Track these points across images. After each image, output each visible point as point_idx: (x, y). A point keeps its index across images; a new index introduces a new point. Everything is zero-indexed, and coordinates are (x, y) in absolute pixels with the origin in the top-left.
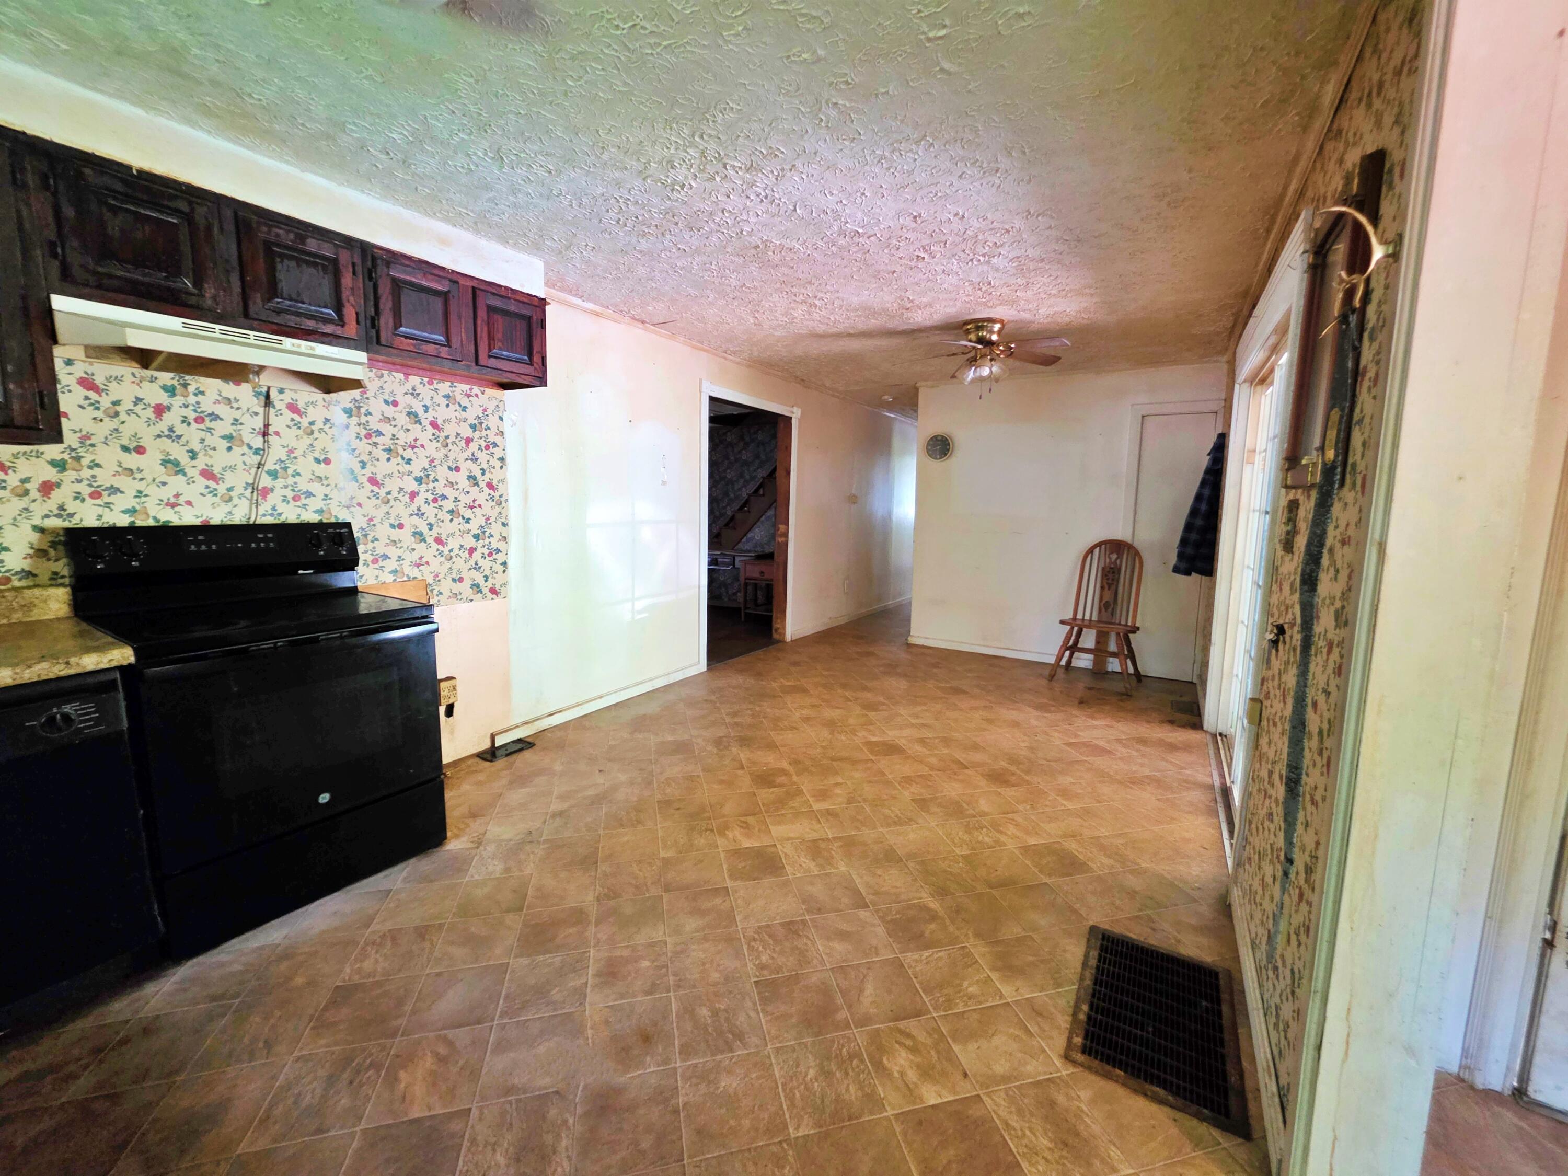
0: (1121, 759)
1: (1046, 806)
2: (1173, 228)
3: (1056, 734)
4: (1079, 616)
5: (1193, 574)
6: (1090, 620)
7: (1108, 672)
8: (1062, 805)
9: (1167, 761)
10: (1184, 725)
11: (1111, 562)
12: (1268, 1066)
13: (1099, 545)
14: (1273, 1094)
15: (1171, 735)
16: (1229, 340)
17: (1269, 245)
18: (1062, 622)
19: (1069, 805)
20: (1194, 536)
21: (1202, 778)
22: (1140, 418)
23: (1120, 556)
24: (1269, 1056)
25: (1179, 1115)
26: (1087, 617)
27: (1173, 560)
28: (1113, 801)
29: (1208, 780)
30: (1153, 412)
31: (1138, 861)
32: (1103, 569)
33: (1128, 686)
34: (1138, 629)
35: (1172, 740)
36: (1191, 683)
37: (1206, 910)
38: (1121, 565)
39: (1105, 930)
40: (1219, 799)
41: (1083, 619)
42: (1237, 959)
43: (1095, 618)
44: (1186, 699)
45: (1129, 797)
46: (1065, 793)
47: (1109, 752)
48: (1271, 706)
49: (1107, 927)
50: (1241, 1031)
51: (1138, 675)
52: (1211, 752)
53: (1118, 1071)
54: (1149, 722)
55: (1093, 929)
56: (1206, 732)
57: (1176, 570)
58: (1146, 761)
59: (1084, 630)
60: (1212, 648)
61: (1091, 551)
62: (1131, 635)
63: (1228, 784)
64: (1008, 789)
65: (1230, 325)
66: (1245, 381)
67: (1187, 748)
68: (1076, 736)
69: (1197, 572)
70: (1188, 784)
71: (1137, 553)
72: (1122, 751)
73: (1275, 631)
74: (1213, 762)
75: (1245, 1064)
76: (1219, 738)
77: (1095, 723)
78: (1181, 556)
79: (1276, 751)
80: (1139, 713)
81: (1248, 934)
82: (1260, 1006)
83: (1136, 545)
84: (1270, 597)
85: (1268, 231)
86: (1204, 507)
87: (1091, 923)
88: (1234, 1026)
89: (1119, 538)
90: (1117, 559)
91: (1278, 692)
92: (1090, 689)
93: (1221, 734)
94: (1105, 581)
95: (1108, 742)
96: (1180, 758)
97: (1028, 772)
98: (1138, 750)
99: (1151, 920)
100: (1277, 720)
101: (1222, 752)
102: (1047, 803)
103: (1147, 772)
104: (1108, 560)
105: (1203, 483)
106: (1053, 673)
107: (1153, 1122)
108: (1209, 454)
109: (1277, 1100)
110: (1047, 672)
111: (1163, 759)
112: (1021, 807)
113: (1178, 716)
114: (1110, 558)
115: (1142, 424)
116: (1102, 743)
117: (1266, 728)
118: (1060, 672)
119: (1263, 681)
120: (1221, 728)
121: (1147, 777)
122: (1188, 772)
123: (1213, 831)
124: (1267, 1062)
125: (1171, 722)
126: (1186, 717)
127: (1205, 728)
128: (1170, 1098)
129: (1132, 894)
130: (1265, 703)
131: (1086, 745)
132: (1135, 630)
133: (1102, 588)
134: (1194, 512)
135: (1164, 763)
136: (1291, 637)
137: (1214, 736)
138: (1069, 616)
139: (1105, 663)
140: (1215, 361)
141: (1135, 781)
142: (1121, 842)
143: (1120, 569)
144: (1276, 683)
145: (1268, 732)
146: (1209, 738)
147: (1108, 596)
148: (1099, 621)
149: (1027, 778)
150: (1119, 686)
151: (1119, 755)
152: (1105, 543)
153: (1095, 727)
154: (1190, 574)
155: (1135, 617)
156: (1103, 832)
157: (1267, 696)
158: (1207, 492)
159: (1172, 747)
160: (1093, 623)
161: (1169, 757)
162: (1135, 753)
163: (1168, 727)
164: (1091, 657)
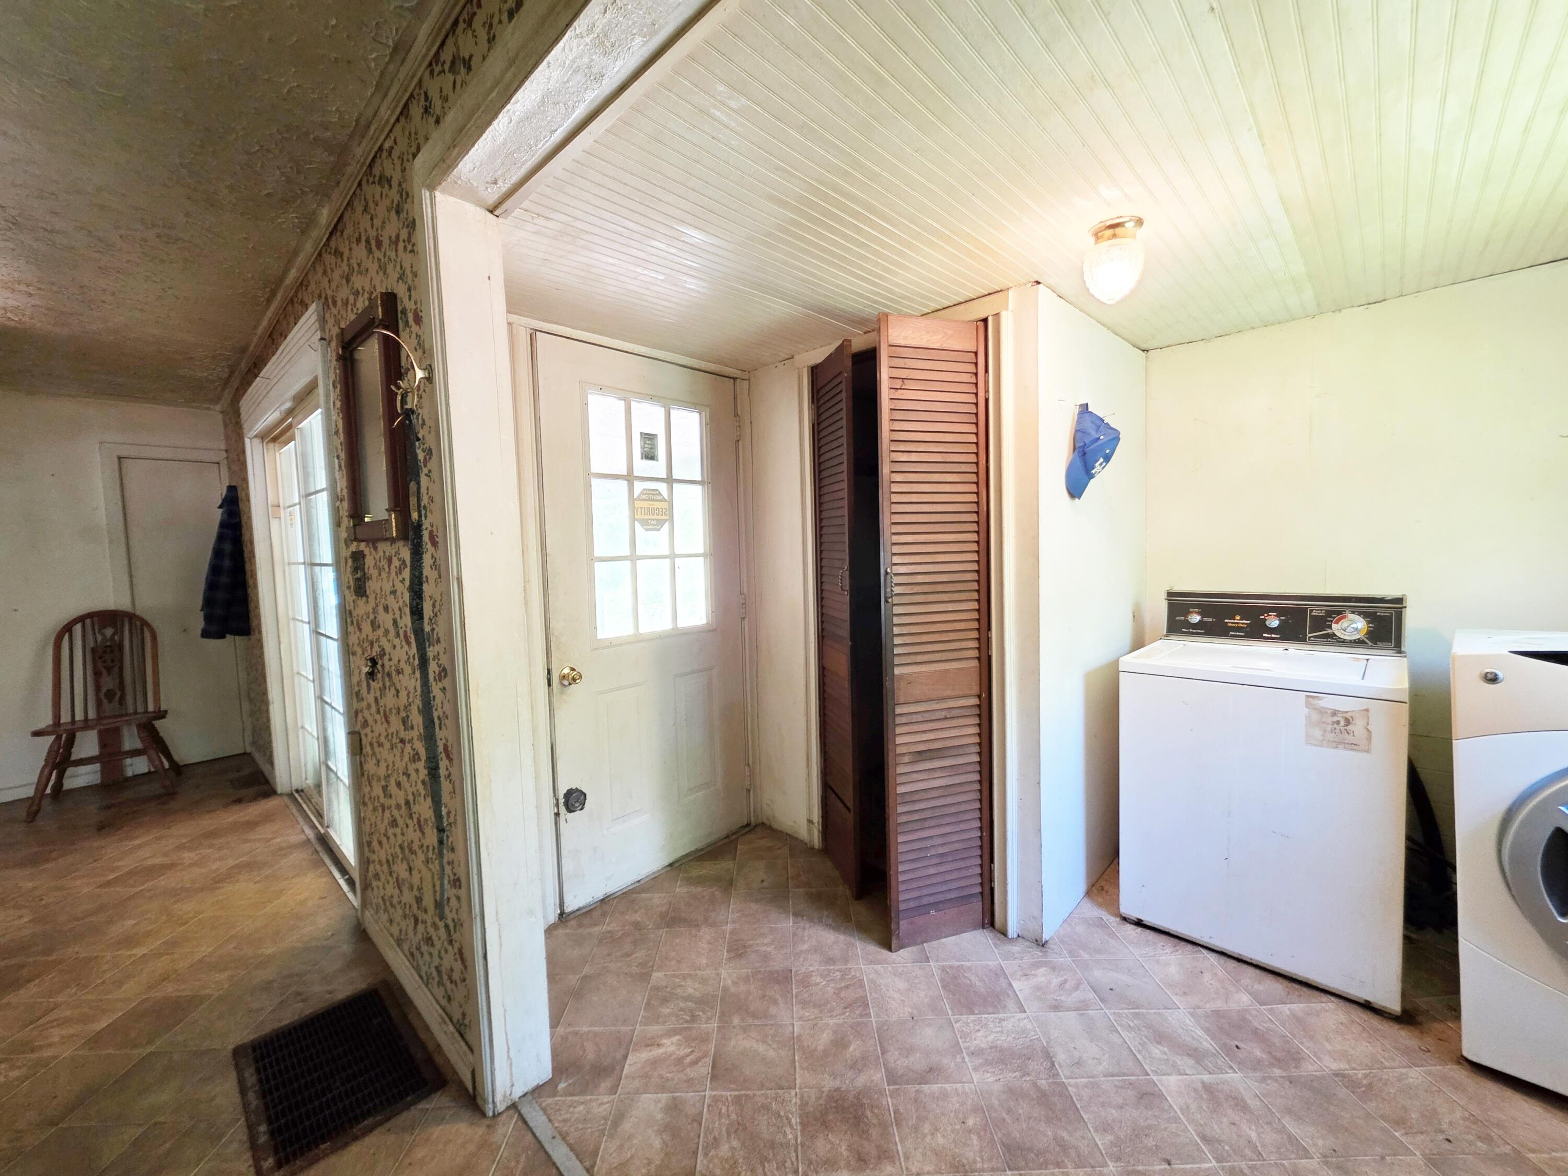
0: (191, 865)
1: (105, 971)
2: (163, 261)
3: (78, 883)
4: (65, 718)
5: (227, 635)
6: (86, 719)
7: (127, 779)
8: (130, 956)
9: (250, 841)
10: (256, 798)
11: (104, 638)
12: (442, 1018)
13: (81, 619)
14: (453, 1034)
15: (242, 814)
16: (223, 390)
17: (269, 314)
18: (37, 734)
19: (140, 951)
20: (221, 595)
21: (295, 838)
22: (116, 460)
23: (119, 631)
24: (440, 1011)
25: (388, 1125)
26: (79, 716)
27: (198, 622)
28: (202, 913)
29: (303, 837)
30: (133, 454)
31: (260, 952)
32: (93, 650)
33: (168, 783)
34: (166, 712)
35: (247, 818)
36: (245, 753)
37: (346, 947)
38: (121, 641)
39: (252, 1041)
40: (319, 848)
41: (73, 721)
42: (387, 967)
43: (92, 714)
44: (246, 771)
45: (221, 897)
46: (129, 941)
47: (172, 866)
48: (372, 732)
49: (252, 1037)
50: (411, 1017)
51: (178, 769)
52: (294, 811)
53: (322, 1147)
54: (209, 812)
55: (237, 1052)
56: (281, 795)
57: (205, 634)
58: (226, 852)
59: (78, 734)
60: (271, 708)
61: (68, 628)
62: (158, 724)
63: (322, 831)
64: (22, 991)
65: (226, 375)
66: (256, 436)
67: (267, 818)
68: (113, 870)
69: (231, 634)
70: (283, 851)
71: (144, 623)
72: (188, 856)
73: (370, 664)
74: (300, 819)
75: (423, 1036)
76: (296, 795)
77: (137, 842)
78: (208, 618)
79: (388, 766)
80: (196, 807)
81: (391, 939)
82: (421, 982)
83: (138, 613)
84: (347, 638)
85: (269, 301)
86: (227, 563)
87: (231, 1047)
88: (405, 1017)
89: (113, 608)
90: (114, 634)
91: (378, 717)
92: (108, 807)
93: (297, 791)
94: (100, 665)
95: (166, 854)
96: (265, 831)
97: (48, 951)
98: (210, 846)
99: (299, 994)
100: (382, 739)
101: (304, 806)
102: (105, 967)
103: (231, 862)
104: (99, 638)
105: (221, 538)
106: (35, 808)
107: (372, 1151)
108: (220, 507)
109: (457, 1035)
110: (22, 813)
111: (246, 841)
112: (60, 999)
113: (244, 792)
114: (103, 634)
115: (120, 469)
116: (158, 860)
117: (370, 752)
118: (46, 803)
119: (356, 713)
120: (296, 784)
121: (232, 868)
122: (278, 840)
123: (324, 880)
124: (440, 1015)
125: (239, 801)
126: (253, 790)
127: (279, 791)
128: (379, 1118)
129: (267, 987)
130: (363, 733)
131: (131, 873)
132: (162, 715)
133: (97, 674)
134: (215, 569)
135: (248, 845)
136: (383, 666)
137: (291, 795)
138: (46, 721)
139: (121, 769)
140: (206, 408)
141: (218, 880)
142: (232, 946)
143: (121, 647)
144: (374, 709)
145: (374, 754)
146: (286, 799)
147: (108, 682)
148: (100, 718)
149: (54, 957)
150: (156, 787)
151: (187, 862)
152: (90, 615)
153: (139, 847)
154: (223, 637)
155: (157, 699)
156: (205, 950)
157: (365, 724)
158: (227, 547)
159: (251, 825)
160: (90, 724)
161: (252, 836)
162: (208, 851)
163: (236, 807)
164: (97, 766)
